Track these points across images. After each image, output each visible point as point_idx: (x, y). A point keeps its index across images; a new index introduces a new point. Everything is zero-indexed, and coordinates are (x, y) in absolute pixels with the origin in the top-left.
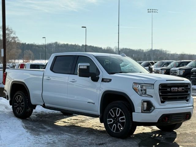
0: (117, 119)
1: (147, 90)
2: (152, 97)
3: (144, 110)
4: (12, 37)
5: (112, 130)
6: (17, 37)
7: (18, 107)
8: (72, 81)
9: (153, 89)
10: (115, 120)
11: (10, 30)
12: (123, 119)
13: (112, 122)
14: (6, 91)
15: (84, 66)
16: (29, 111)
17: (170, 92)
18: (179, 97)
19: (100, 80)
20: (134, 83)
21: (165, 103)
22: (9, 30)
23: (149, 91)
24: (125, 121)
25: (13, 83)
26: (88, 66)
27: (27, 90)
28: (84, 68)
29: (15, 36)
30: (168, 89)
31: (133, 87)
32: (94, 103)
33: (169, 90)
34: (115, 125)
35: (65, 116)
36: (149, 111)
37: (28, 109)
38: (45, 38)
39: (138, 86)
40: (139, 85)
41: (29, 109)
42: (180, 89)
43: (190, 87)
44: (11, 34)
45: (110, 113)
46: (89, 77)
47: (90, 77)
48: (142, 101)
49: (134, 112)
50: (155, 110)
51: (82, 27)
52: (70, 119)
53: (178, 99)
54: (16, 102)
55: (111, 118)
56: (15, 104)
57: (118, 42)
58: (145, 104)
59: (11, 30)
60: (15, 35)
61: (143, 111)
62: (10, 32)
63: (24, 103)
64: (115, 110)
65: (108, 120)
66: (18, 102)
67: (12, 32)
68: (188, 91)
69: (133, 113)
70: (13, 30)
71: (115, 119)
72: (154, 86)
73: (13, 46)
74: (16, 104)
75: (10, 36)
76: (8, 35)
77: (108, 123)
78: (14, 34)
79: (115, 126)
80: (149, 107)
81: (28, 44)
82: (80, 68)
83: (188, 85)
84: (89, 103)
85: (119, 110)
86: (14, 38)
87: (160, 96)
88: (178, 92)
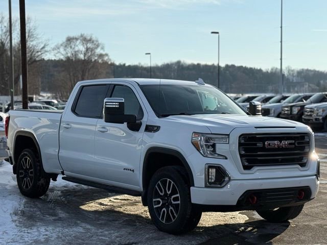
0: (168, 200)
1: (218, 146)
2: (226, 158)
3: (211, 183)
4: (97, 55)
5: (160, 219)
6: (107, 55)
7: (25, 176)
8: (101, 131)
9: (229, 143)
10: (165, 202)
11: (95, 42)
12: (176, 199)
13: (160, 205)
14: (9, 149)
15: (114, 104)
16: (42, 184)
17: (263, 149)
18: (282, 159)
19: (143, 128)
20: (194, 132)
21: (252, 169)
22: (93, 42)
23: (221, 148)
24: (179, 202)
25: (17, 135)
26: (121, 104)
27: (37, 147)
28: (114, 106)
29: (104, 53)
30: (258, 145)
31: (192, 139)
32: (133, 171)
33: (260, 145)
34: (164, 209)
35: (110, 194)
36: (221, 184)
37: (39, 180)
38: (150, 54)
39: (199, 139)
40: (203, 136)
41: (42, 181)
42: (285, 143)
43: (308, 140)
44: (96, 48)
45: (158, 189)
46: (123, 123)
47: (125, 124)
48: (207, 166)
49: (193, 185)
50: (232, 182)
51: (212, 33)
52: (115, 199)
53: (281, 162)
54: (23, 169)
55: (160, 196)
56: (20, 171)
57: (281, 59)
58: (213, 172)
59: (97, 41)
60: (104, 51)
61: (209, 184)
62: (95, 44)
63: (32, 170)
64: (164, 183)
65: (154, 200)
66: (25, 168)
67: (98, 46)
68: (304, 147)
69: (191, 188)
70: (100, 42)
71: (166, 200)
72: (229, 138)
73: (100, 70)
74: (22, 171)
75: (95, 52)
76: (91, 50)
77: (155, 207)
78: (102, 48)
79: (164, 211)
80: (220, 177)
81: (129, 66)
82: (107, 106)
83: (304, 136)
84: (126, 169)
85: (170, 182)
86: (101, 56)
87: (241, 156)
88: (279, 149)
